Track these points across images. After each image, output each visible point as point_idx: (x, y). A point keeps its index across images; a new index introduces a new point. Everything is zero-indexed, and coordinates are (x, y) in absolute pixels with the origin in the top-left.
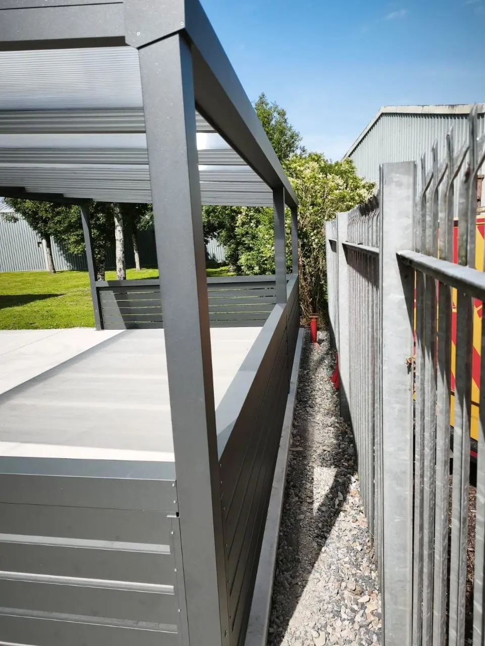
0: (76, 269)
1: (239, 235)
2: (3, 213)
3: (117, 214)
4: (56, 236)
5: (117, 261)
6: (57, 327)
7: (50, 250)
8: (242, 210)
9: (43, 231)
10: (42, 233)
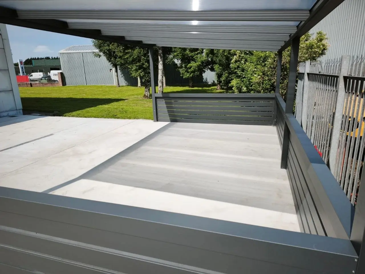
0: (129, 85)
1: (232, 68)
2: (94, 52)
3: (160, 54)
4: (121, 66)
5: (159, 82)
6: (130, 118)
7: (117, 73)
8: (237, 53)
9: (114, 63)
10: (113, 64)
